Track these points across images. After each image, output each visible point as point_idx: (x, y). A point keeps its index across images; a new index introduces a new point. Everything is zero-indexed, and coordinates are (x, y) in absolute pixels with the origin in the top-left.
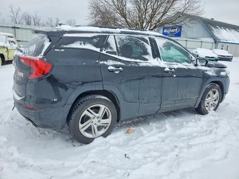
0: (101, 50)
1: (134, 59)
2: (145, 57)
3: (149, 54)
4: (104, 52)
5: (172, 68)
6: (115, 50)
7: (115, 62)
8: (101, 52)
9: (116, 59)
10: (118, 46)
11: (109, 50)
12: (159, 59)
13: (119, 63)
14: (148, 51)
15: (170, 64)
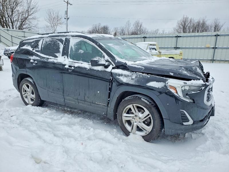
0: (33, 50)
1: (48, 56)
2: (56, 55)
3: (60, 52)
4: (34, 51)
5: (72, 65)
6: (40, 49)
7: (36, 57)
8: (33, 51)
9: (38, 56)
10: (43, 46)
11: (37, 49)
12: (66, 57)
13: (38, 58)
14: (60, 49)
15: (74, 62)
